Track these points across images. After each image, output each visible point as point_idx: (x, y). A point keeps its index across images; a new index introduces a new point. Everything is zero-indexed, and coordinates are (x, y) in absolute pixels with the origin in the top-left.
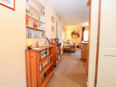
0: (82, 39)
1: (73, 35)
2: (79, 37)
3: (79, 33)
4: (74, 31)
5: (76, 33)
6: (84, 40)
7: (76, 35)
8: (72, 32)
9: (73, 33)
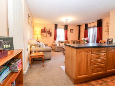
0: (55, 39)
1: (43, 34)
2: (51, 36)
3: (50, 31)
4: (45, 28)
5: (48, 30)
6: (57, 40)
7: (48, 34)
8: (42, 29)
9: (43, 31)
